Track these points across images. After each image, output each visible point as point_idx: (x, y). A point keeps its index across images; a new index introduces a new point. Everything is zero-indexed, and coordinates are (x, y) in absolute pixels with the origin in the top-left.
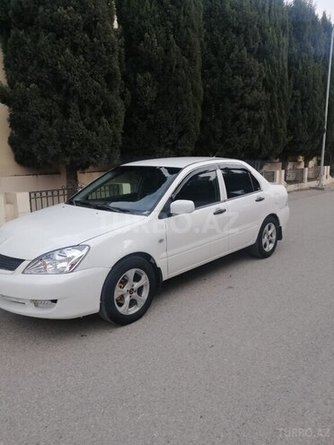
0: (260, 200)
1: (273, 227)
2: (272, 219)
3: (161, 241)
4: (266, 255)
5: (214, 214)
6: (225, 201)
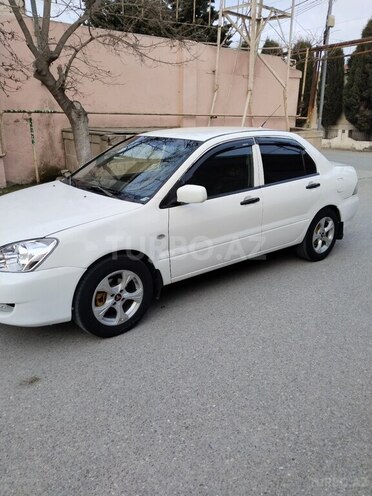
0: (312, 186)
1: (331, 223)
2: (331, 212)
3: (161, 236)
4: (317, 258)
5: (242, 204)
6: (260, 187)
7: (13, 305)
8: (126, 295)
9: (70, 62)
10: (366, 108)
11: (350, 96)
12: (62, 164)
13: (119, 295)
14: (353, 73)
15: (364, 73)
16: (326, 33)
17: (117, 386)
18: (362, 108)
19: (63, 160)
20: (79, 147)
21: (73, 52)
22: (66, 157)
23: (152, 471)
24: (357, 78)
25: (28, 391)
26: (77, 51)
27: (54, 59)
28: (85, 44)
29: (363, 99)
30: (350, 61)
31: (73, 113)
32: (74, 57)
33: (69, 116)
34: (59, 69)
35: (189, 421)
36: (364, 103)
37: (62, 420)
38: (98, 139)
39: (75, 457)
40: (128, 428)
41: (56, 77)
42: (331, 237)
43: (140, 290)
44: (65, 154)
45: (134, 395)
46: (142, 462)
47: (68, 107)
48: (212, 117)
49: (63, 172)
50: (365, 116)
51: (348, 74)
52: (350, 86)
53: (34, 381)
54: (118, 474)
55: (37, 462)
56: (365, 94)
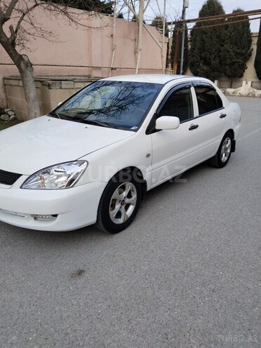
0: (223, 116)
1: (229, 141)
2: (230, 134)
3: (148, 155)
5: (190, 129)
6: (197, 117)
7: (56, 216)
8: (127, 201)
9: (19, 23)
10: (203, 64)
11: (193, 56)
12: (5, 104)
13: (123, 201)
14: (195, 40)
15: (203, 41)
16: (184, 12)
17: (146, 268)
18: (201, 65)
19: (5, 101)
20: (28, 91)
21: (21, 15)
22: (7, 99)
23: (210, 326)
24: (198, 44)
25: (81, 281)
26: (24, 15)
27: (6, 20)
28: (31, 9)
29: (201, 58)
30: (192, 33)
31: (22, 64)
32: (22, 19)
33: (19, 67)
34: (11, 28)
35: (212, 287)
36: (202, 61)
37: (123, 299)
38: (39, 85)
39: (150, 325)
40: (174, 297)
41: (9, 35)
42: (229, 151)
43: (134, 196)
44: (6, 96)
45: (162, 273)
46: (200, 321)
47: (18, 59)
48: (112, 69)
49: (6, 110)
50: (203, 70)
51: (191, 41)
52: (193, 49)
53: (80, 273)
54: (188, 332)
55: (124, 334)
56: (203, 55)
